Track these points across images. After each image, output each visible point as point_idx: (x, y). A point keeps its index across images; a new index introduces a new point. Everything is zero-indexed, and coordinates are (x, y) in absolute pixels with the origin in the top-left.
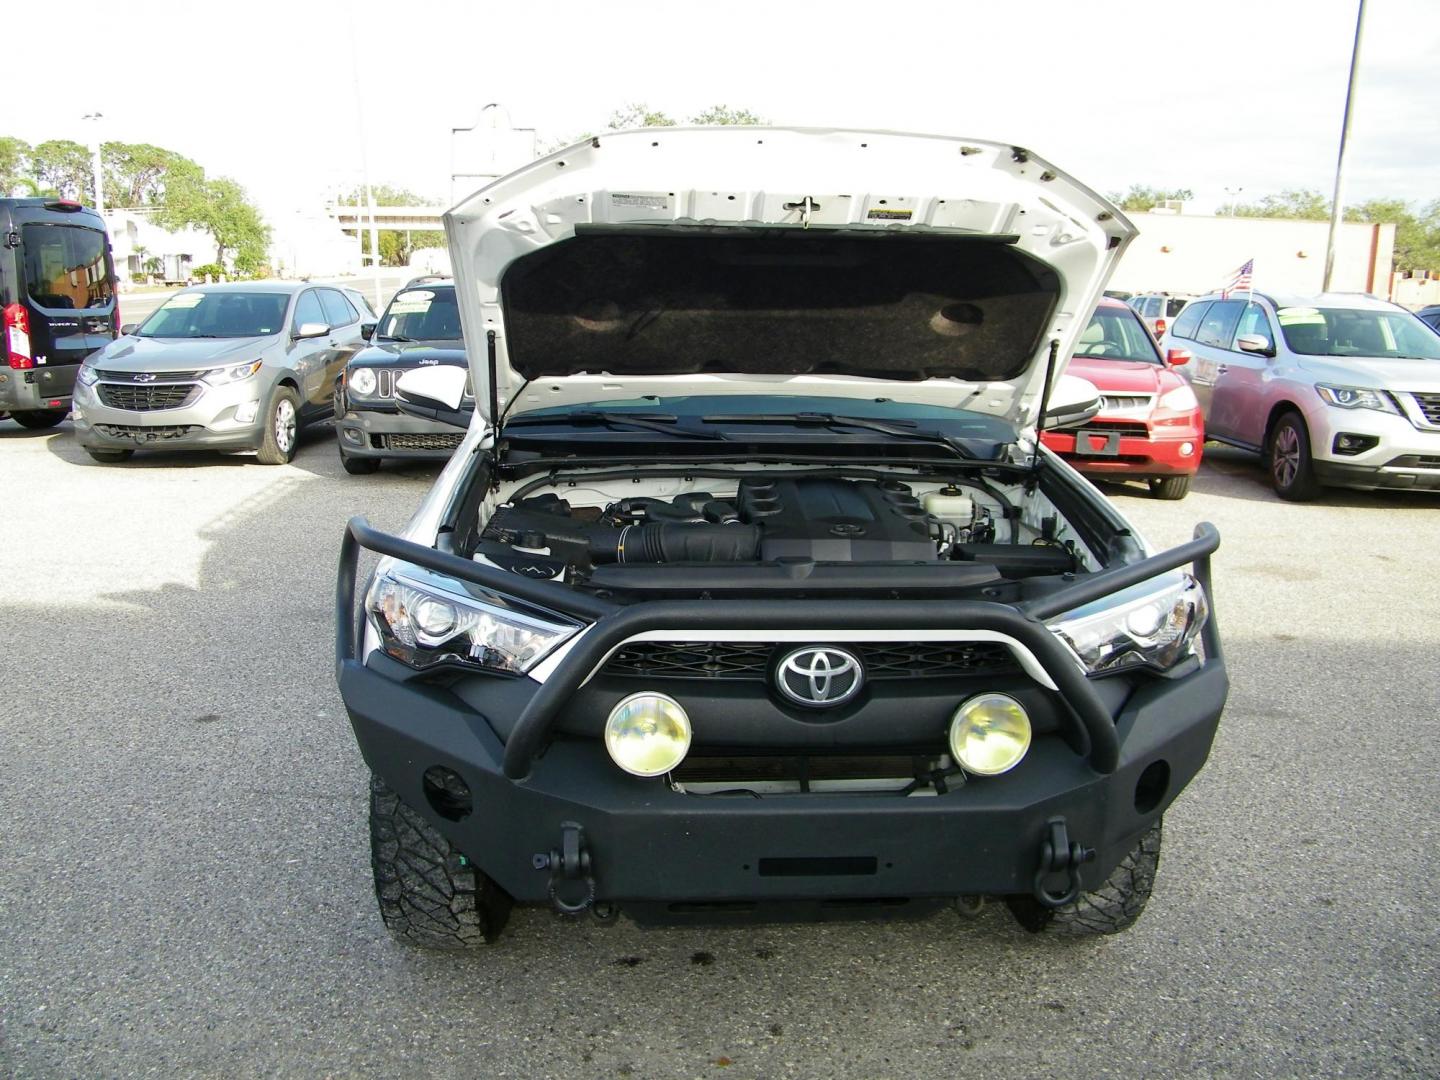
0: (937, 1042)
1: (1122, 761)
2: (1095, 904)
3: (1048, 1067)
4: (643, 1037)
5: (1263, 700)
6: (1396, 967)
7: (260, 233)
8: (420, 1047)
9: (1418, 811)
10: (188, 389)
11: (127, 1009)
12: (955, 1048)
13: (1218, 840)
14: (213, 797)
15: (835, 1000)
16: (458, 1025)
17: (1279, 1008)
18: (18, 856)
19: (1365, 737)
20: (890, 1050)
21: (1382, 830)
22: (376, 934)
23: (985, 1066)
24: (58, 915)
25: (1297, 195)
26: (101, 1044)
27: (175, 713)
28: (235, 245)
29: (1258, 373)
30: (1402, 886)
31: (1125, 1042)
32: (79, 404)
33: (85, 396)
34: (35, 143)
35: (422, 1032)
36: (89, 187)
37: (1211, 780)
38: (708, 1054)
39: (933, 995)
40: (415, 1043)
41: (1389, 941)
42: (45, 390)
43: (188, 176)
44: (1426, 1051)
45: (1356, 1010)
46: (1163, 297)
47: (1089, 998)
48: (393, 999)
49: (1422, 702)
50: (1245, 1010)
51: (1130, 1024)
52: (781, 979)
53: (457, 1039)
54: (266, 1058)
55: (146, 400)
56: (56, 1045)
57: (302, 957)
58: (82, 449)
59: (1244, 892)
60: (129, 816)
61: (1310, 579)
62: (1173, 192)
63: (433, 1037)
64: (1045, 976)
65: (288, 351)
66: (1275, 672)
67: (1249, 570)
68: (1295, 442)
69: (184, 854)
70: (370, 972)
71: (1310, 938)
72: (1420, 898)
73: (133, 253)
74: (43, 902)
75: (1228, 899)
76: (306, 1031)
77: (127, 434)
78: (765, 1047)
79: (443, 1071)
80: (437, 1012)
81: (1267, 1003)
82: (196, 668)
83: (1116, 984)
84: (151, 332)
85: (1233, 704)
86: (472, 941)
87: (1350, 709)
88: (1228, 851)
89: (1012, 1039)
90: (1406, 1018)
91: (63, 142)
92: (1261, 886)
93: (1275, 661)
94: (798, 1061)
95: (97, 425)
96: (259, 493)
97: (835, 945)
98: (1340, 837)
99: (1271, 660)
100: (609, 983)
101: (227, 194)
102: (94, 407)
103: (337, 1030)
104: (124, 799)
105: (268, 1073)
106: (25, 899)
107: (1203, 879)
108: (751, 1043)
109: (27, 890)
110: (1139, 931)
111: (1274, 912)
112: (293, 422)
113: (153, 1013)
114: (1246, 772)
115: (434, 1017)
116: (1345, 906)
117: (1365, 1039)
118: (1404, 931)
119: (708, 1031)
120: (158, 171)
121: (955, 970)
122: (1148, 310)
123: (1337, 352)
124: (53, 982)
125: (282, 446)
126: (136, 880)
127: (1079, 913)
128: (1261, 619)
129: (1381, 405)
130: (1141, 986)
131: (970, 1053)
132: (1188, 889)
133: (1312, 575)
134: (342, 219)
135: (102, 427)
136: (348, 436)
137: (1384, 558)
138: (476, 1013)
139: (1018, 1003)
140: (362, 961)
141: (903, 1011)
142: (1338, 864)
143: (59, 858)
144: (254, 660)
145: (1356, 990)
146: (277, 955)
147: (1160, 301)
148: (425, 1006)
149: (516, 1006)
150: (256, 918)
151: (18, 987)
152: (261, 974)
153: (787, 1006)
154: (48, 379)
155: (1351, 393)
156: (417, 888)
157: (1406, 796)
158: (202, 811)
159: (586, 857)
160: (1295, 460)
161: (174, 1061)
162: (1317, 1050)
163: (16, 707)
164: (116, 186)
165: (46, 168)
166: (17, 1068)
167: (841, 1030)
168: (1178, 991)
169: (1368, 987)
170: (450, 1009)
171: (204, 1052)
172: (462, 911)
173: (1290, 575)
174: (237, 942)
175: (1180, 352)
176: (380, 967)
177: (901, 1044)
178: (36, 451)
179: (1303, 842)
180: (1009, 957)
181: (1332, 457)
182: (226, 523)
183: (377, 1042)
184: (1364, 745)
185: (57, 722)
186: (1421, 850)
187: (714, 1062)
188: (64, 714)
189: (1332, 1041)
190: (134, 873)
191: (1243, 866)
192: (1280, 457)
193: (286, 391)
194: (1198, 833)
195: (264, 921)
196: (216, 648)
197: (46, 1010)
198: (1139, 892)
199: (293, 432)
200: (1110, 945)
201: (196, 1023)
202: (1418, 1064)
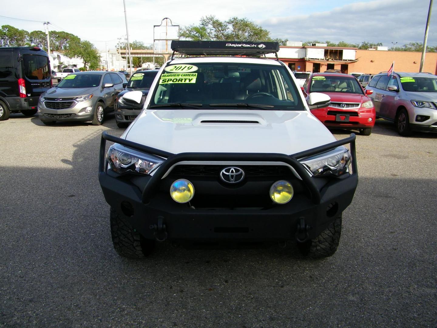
0: (273, 286)
1: (322, 201)
2: (322, 247)
3: (305, 293)
4: (188, 283)
5: (385, 193)
6: (412, 267)
7: (97, 58)
8: (124, 284)
9: (427, 224)
10: (71, 103)
11: (43, 273)
12: (278, 287)
13: (365, 232)
14: (71, 217)
15: (245, 274)
16: (135, 278)
17: (376, 278)
18: (16, 232)
19: (414, 203)
20: (259, 288)
21: (415, 229)
22: (114, 254)
23: (286, 292)
24: (26, 248)
25: (414, 44)
26: (35, 281)
27: (62, 194)
28: (89, 62)
29: (394, 97)
30: (418, 245)
31: (328, 286)
32: (39, 107)
33: (41, 105)
34: (30, 32)
35: (125, 280)
36: (46, 45)
37: (366, 215)
38: (206, 288)
39: (274, 273)
40: (123, 283)
41: (412, 260)
42: (30, 104)
43: (75, 41)
44: (416, 289)
45: (398, 278)
46: (370, 75)
47: (320, 274)
48: (117, 271)
49: (434, 194)
50: (365, 278)
51: (331, 282)
52: (230, 268)
53: (134, 282)
54: (80, 286)
55: (59, 106)
56: (23, 281)
57: (93, 260)
58: (41, 121)
59: (371, 246)
60: (47, 222)
61: (405, 159)
62: (376, 44)
63: (128, 281)
64: (307, 268)
65: (101, 92)
66: (390, 185)
67: (386, 156)
68: (404, 118)
69: (62, 232)
70: (112, 264)
71: (388, 259)
72: (423, 248)
73: (59, 65)
74: (22, 244)
75: (366, 248)
76: (92, 279)
77: (53, 116)
78: (223, 286)
79: (130, 291)
80: (130, 275)
81: (372, 276)
82: (70, 182)
83: (328, 271)
84: (61, 86)
85: (376, 194)
86: (140, 255)
87: (411, 196)
88: (367, 235)
89: (295, 285)
90: (412, 280)
91: (38, 31)
92: (376, 245)
93: (390, 182)
94: (232, 290)
95: (45, 114)
96: (92, 134)
97: (247, 259)
98: (402, 231)
99: (389, 181)
100: (180, 268)
101: (87, 47)
102: (44, 109)
103: (101, 279)
104: (46, 218)
105: (81, 290)
106: (17, 244)
107: (359, 243)
108: (219, 285)
109: (18, 241)
110: (337, 257)
111: (379, 252)
112: (103, 113)
113: (50, 274)
114: (377, 213)
115: (129, 276)
116: (400, 250)
117: (400, 286)
118: (417, 257)
119: (207, 281)
120: (67, 40)
121: (281, 266)
122: (365, 79)
123: (419, 90)
124: (23, 265)
125: (99, 120)
126: (48, 239)
127: (317, 250)
128: (388, 170)
129: (431, 107)
130: (335, 271)
131: (282, 289)
132: (354, 245)
133: (405, 157)
134: (122, 54)
135: (46, 114)
136: (118, 117)
137: (429, 153)
138: (141, 276)
139: (298, 276)
140: (110, 261)
141: (264, 277)
142: (400, 239)
143: (27, 233)
144: (86, 180)
145: (399, 273)
146: (86, 259)
147: (369, 77)
148: (126, 273)
149: (152, 274)
150: (81, 249)
151: (14, 266)
152: (81, 264)
153: (230, 275)
154: (31, 100)
155: (422, 103)
156: (123, 239)
157: (424, 220)
158: (68, 221)
159: (164, 226)
160: (404, 124)
161: (55, 286)
162: (385, 289)
163: (17, 193)
164: (54, 44)
165: (33, 39)
166: (12, 286)
167: (245, 282)
168: (346, 273)
169: (403, 272)
170: (133, 274)
171: (63, 284)
172: (137, 246)
173: (399, 157)
174: (75, 256)
175: (370, 91)
176: (115, 263)
177: (263, 286)
178: (28, 122)
179: (390, 233)
180: (297, 263)
181: (415, 122)
182: (82, 142)
183: (112, 282)
184: (414, 206)
185: (29, 197)
186: (426, 235)
187: (207, 290)
188: (31, 195)
189: (390, 287)
190: (48, 237)
191: (372, 239)
192: (400, 123)
193: (101, 103)
194: (359, 230)
195: (83, 250)
196: (76, 177)
197: (21, 272)
198: (335, 244)
199: (103, 115)
200: (328, 260)
201: (62, 277)
202: (414, 293)
